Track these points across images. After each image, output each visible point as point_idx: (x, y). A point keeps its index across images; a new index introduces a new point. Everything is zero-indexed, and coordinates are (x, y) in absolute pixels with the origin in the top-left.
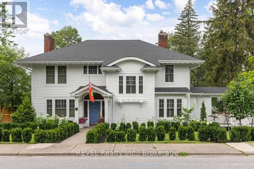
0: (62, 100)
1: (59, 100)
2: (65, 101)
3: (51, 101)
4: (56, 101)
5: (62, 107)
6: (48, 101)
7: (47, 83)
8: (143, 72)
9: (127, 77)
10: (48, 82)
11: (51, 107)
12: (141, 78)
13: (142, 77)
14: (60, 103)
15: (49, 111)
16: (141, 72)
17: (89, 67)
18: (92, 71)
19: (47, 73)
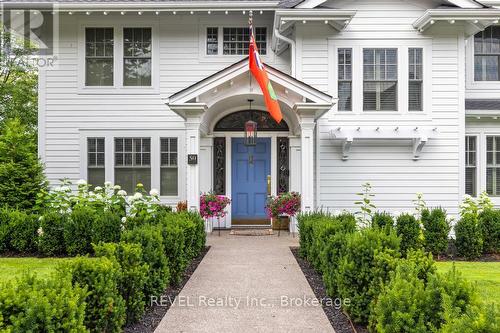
0: (137, 140)
1: (128, 141)
2: (147, 141)
3: (101, 141)
4: (118, 141)
5: (138, 162)
6: (91, 141)
7: (88, 83)
8: (423, 34)
9: (366, 51)
10: (90, 81)
11: (102, 160)
12: (416, 55)
13: (420, 51)
14: (129, 148)
15: (95, 176)
16: (415, 35)
17: (226, 31)
18: (233, 45)
19: (89, 51)
